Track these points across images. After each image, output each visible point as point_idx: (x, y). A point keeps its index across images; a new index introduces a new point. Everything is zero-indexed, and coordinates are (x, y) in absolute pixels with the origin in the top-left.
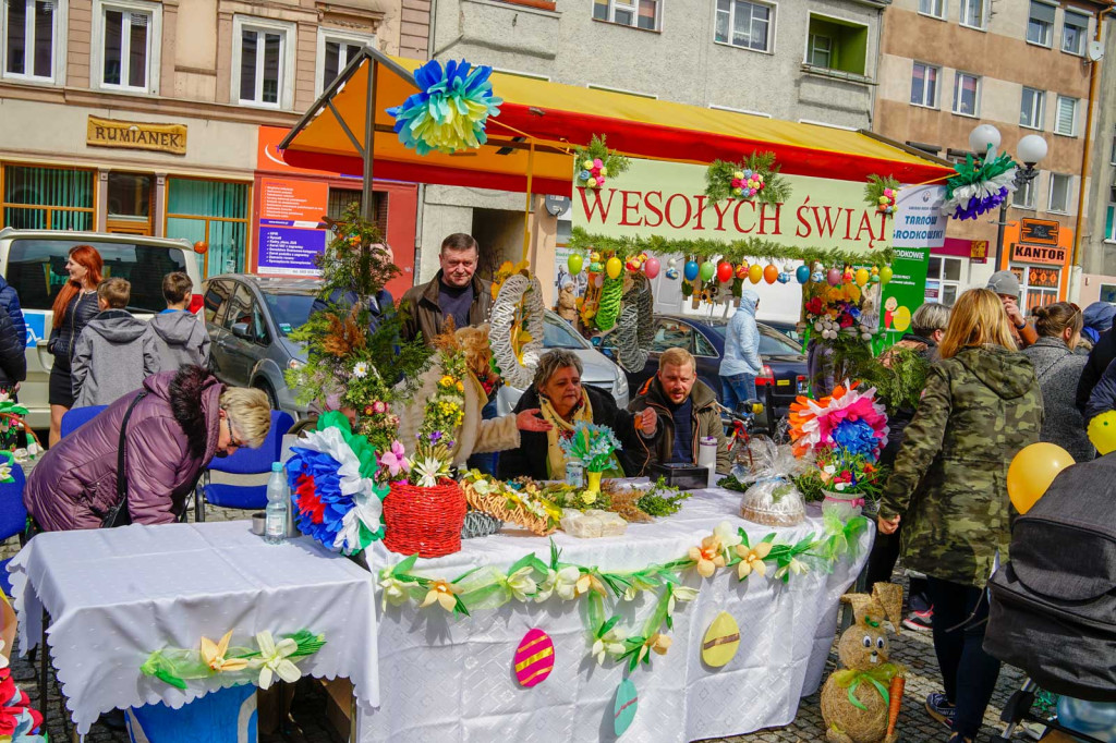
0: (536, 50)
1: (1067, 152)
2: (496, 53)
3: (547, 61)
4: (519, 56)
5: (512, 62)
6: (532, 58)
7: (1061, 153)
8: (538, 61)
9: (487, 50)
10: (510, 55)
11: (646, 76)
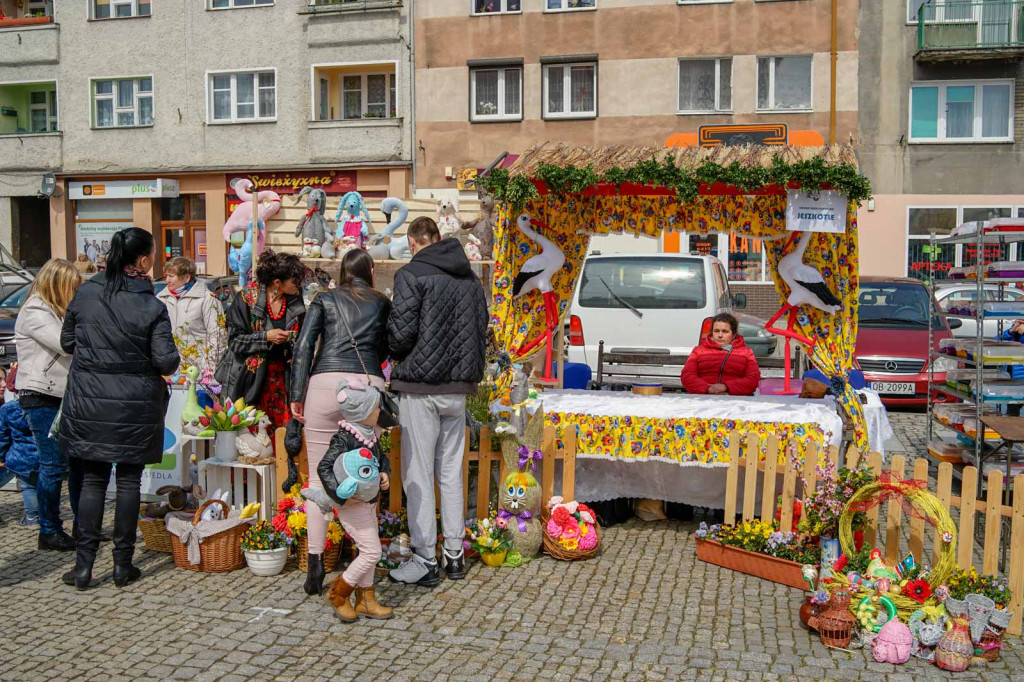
0: (40, 59)
1: (792, 23)
2: (13, 69)
3: (54, 66)
4: (31, 67)
5: (27, 74)
6: (41, 67)
7: (776, 26)
8: (45, 68)
9: (8, 69)
10: (24, 68)
11: (140, 59)
